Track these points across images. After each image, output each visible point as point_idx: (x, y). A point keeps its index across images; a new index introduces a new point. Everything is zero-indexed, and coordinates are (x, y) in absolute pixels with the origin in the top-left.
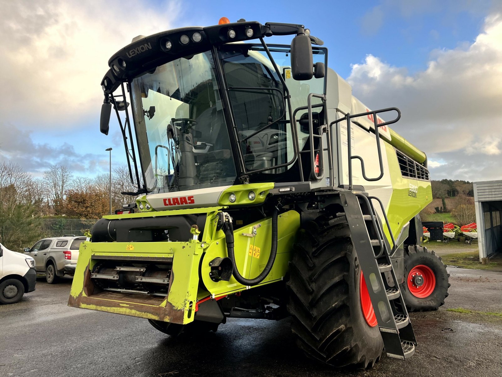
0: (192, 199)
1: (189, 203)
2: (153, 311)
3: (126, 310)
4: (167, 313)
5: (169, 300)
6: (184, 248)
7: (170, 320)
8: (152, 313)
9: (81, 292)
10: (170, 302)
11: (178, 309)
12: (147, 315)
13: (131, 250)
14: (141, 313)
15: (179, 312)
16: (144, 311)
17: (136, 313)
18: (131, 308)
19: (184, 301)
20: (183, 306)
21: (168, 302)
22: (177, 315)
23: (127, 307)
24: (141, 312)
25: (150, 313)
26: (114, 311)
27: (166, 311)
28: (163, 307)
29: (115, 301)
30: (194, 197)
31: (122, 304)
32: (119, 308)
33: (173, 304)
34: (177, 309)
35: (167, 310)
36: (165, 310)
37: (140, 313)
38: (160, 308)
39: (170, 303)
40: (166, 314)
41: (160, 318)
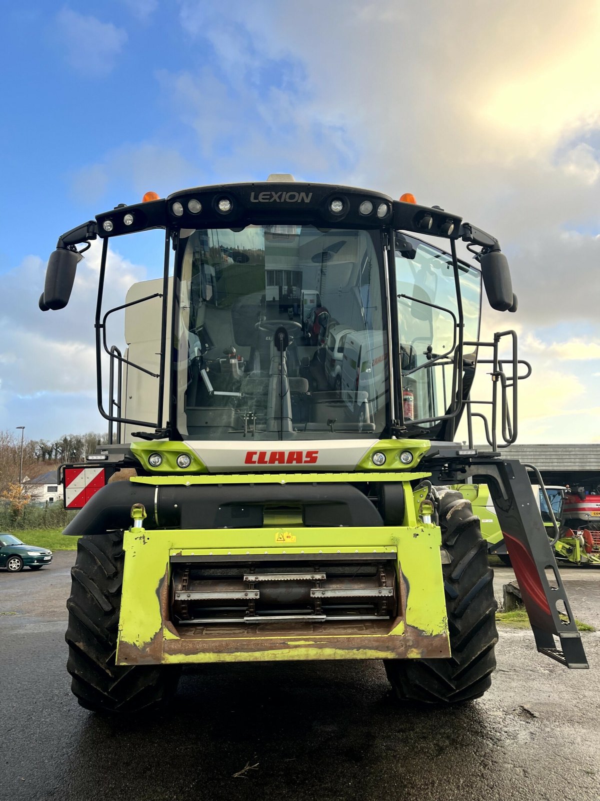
0: (314, 455)
1: (306, 462)
2: (375, 644)
3: (308, 651)
4: (411, 643)
5: (408, 622)
6: (417, 536)
7: (422, 653)
8: (377, 648)
9: (158, 631)
10: (413, 625)
11: (434, 634)
12: (366, 653)
13: (288, 541)
14: (349, 651)
15: (437, 639)
16: (356, 646)
17: (335, 654)
18: (321, 647)
19: (443, 621)
20: (441, 629)
21: (408, 625)
22: (434, 645)
23: (309, 645)
24: (348, 649)
25: (370, 648)
26: (276, 657)
27: (408, 640)
28: (401, 636)
29: (271, 639)
30: (319, 453)
31: (293, 641)
32: (287, 650)
33: (421, 628)
34: (431, 634)
35: (411, 638)
36: (405, 640)
37: (347, 651)
38: (392, 638)
39: (413, 627)
40: (409, 646)
41: (398, 654)
